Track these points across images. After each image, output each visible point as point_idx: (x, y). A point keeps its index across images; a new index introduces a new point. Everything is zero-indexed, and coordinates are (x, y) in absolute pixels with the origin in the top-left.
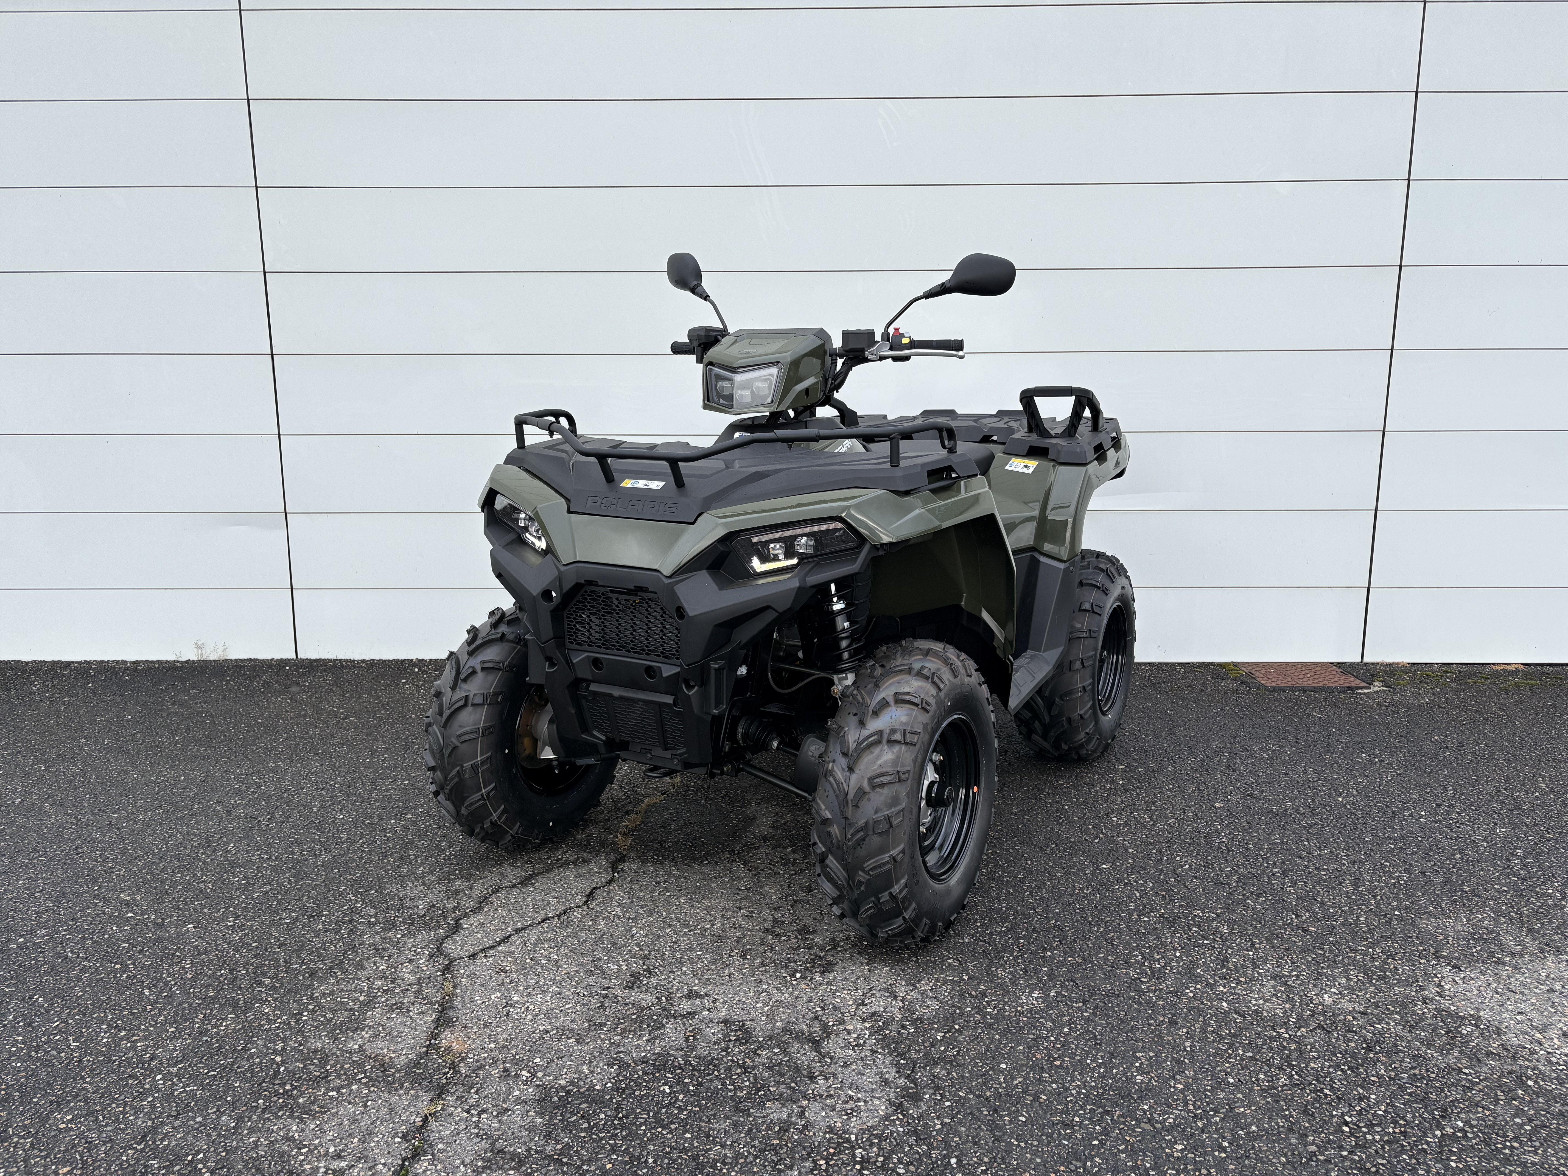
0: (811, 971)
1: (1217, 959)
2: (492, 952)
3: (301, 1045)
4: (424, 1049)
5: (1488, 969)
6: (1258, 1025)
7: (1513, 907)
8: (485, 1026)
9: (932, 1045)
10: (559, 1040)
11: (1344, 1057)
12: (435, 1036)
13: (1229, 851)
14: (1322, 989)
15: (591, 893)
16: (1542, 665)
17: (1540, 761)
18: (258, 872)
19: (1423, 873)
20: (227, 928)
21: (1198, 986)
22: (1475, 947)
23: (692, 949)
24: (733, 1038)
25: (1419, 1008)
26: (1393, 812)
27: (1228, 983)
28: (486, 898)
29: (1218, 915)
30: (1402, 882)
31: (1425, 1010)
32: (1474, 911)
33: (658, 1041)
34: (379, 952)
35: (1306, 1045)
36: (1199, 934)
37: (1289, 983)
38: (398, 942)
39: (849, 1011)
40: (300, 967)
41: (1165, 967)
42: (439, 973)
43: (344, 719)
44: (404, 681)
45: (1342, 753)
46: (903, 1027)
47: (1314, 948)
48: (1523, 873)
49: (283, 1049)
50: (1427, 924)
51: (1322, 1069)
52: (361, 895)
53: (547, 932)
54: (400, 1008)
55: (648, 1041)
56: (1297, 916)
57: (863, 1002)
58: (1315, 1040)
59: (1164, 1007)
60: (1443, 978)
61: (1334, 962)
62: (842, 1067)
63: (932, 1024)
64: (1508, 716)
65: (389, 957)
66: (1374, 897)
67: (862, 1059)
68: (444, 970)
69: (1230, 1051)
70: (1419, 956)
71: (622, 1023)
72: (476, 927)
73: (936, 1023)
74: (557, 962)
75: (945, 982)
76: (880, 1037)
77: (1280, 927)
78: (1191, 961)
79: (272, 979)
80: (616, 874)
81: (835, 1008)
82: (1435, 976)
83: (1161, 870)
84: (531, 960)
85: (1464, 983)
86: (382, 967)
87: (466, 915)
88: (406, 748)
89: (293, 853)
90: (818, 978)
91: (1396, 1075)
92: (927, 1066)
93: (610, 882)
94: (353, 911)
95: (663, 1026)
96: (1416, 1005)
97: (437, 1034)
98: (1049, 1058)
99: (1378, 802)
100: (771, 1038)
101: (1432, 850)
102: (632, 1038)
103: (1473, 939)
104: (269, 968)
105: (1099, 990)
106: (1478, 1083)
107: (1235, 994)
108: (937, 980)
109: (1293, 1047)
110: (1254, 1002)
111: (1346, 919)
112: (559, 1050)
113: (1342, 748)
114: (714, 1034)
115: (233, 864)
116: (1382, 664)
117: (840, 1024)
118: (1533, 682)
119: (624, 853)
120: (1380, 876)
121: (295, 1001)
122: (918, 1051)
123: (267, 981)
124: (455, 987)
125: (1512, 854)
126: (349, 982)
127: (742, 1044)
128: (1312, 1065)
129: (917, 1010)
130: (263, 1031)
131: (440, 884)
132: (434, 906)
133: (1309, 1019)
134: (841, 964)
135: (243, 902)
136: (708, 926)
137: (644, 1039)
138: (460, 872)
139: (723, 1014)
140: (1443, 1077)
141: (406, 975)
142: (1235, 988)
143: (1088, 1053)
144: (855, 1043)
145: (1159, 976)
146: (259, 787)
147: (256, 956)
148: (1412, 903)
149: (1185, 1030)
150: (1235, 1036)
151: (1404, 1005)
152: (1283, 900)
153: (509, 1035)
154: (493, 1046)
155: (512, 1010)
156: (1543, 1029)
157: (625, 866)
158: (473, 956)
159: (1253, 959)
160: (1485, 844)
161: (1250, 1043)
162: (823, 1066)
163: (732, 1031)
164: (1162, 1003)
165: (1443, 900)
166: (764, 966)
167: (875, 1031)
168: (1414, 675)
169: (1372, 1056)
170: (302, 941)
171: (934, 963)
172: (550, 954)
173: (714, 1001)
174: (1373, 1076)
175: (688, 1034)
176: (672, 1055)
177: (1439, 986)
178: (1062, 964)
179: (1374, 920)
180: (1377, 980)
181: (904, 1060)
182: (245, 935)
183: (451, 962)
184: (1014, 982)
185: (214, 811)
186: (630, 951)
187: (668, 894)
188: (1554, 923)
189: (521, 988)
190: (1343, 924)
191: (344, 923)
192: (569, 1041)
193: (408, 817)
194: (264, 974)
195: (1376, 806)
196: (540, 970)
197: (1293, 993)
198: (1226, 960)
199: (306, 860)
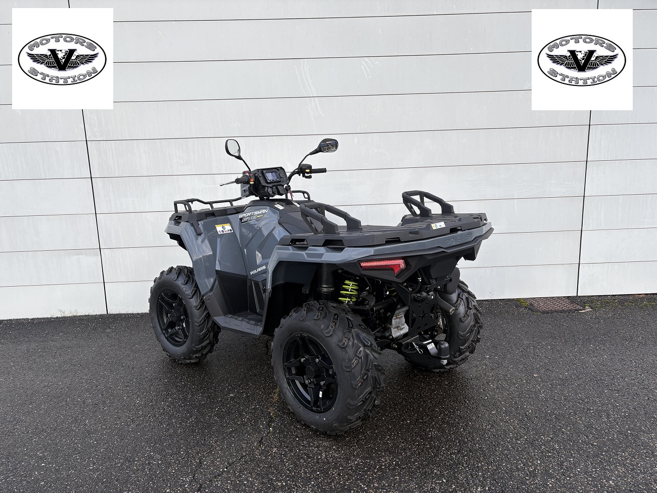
16: (653, 294)
45: (582, 344)
50: (644, 438)
56: (587, 436)
61: (610, 462)
66: (617, 423)
74: (251, 482)
77: (581, 444)
78: (546, 466)
83: (519, 413)
86: (168, 491)
94: (150, 457)
99: (605, 371)
116: (587, 297)
118: (652, 304)
168: (601, 302)
180: (631, 471)
184: (467, 482)
186: (285, 473)
191: (146, 465)
193: (169, 400)
197: (596, 481)
198: (562, 464)
199: (124, 428)
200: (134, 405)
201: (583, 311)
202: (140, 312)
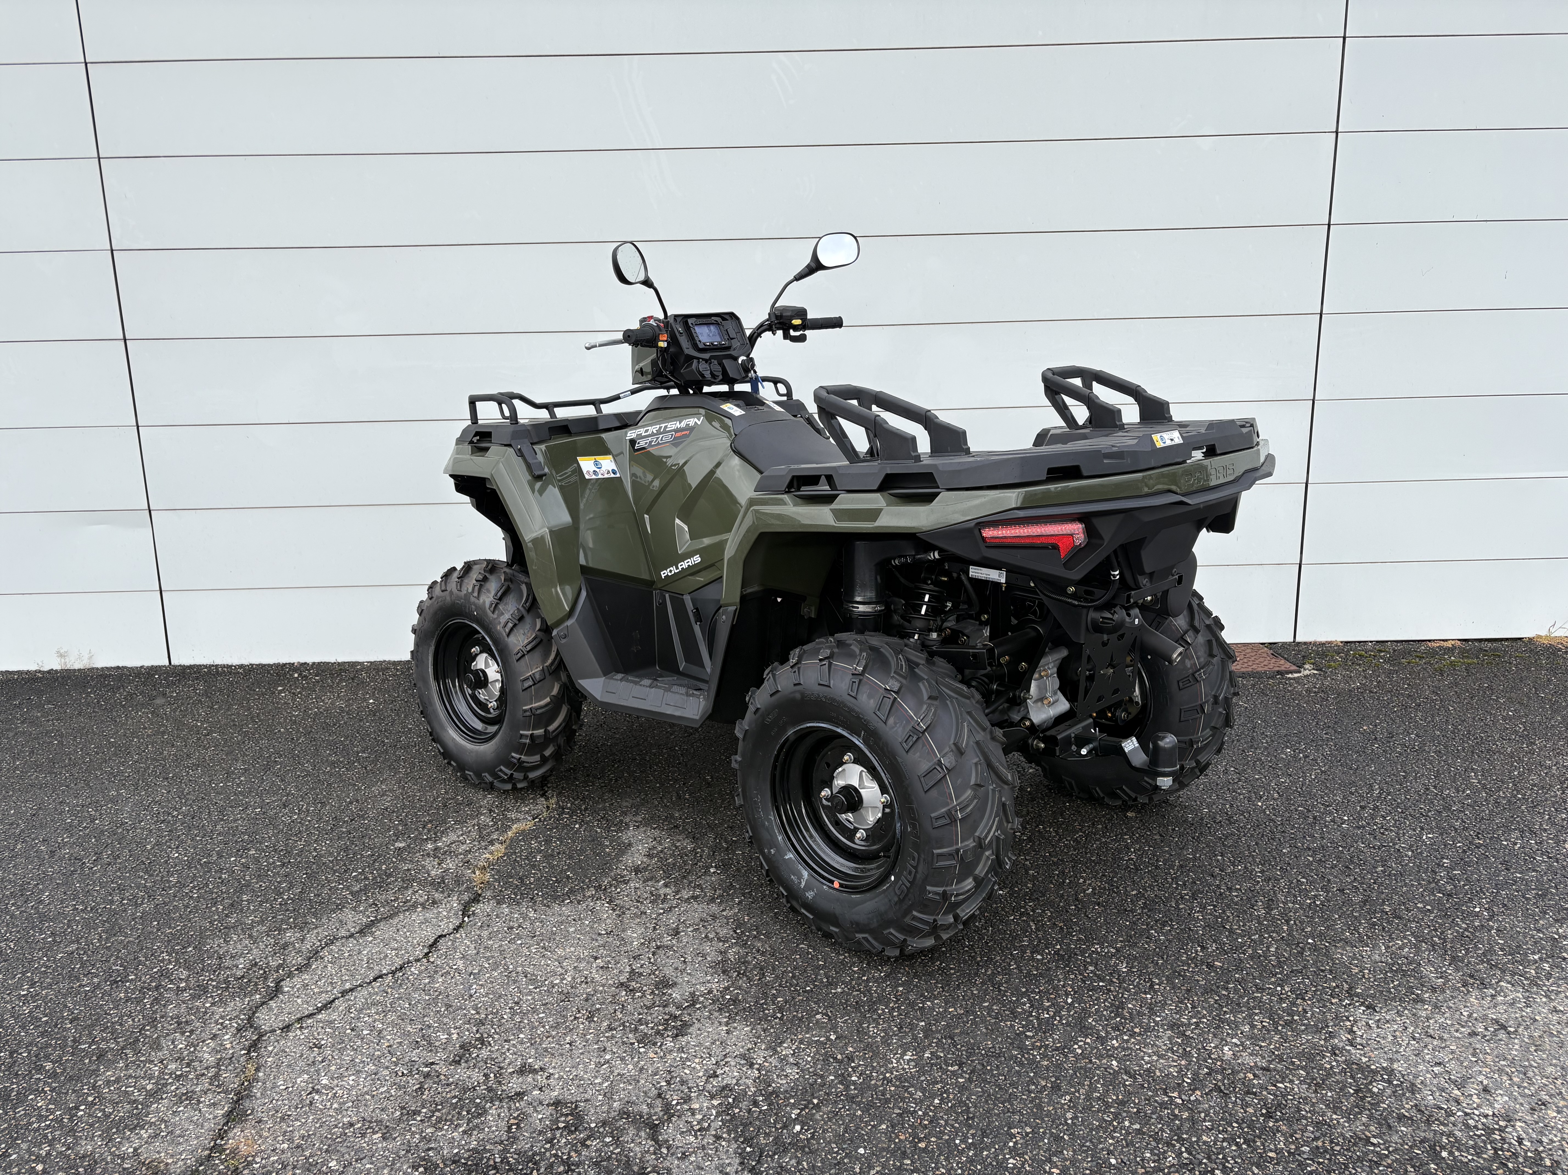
0: (662, 1035)
1: (1112, 1005)
2: (310, 1021)
3: (69, 1149)
4: (207, 1152)
5: (1405, 1008)
6: (1149, 1089)
7: (1436, 930)
8: (283, 1119)
9: (785, 1126)
10: (363, 1135)
11: (1240, 1127)
12: (221, 1134)
13: (1137, 870)
14: (1222, 1039)
15: (436, 942)
16: (1480, 640)
17: (1473, 752)
18: (68, 927)
19: (1342, 891)
20: (19, 999)
21: (1088, 1040)
22: (1393, 982)
23: (535, 1011)
24: (561, 1125)
25: (1327, 1061)
26: (1315, 818)
27: (1121, 1035)
28: (317, 952)
29: (1118, 950)
30: (1318, 903)
31: (1334, 1064)
32: (1393, 936)
33: (475, 1133)
34: (181, 1025)
35: (1200, 1112)
36: (1095, 974)
37: (1188, 1033)
38: (206, 1013)
39: (698, 1086)
40: (89, 1047)
41: (1054, 1017)
42: (243, 1052)
43: (206, 735)
44: (280, 688)
45: (1266, 748)
46: (755, 1103)
47: (1218, 987)
48: (1449, 888)
49: (48, 1154)
50: (1342, 955)
51: (1215, 1144)
52: (177, 953)
53: (377, 994)
54: (190, 1099)
55: (465, 1132)
56: (1203, 948)
57: (715, 1072)
58: (1210, 1106)
59: (1047, 1068)
60: (1355, 1021)
61: (1238, 1004)
62: (678, 1158)
63: (788, 1099)
64: (1441, 701)
65: (192, 1032)
66: (1287, 922)
67: (703, 1148)
68: (250, 1047)
69: (1115, 1123)
70: (1331, 995)
71: (439, 1110)
72: (298, 990)
73: (792, 1097)
74: (380, 1032)
75: (809, 1044)
76: (728, 1118)
77: (1184, 963)
78: (1083, 1009)
79: (53, 1062)
80: (466, 919)
81: (683, 1082)
82: (1348, 1019)
83: (1062, 895)
84: (352, 1030)
85: (1378, 1027)
86: (181, 1046)
87: (290, 975)
88: (267, 768)
89: (112, 902)
90: (670, 1044)
91: (1297, 1148)
92: (775, 1154)
93: (457, 929)
94: (165, 974)
95: (485, 1112)
96: (1324, 1057)
97: (225, 1131)
98: (914, 1139)
99: (1299, 806)
100: (604, 1123)
101: (1353, 863)
102: (447, 1130)
103: (1391, 971)
104: (55, 1049)
105: (979, 1048)
106: (1387, 1156)
107: (1128, 1048)
108: (801, 1042)
109: (1186, 1115)
110: (1146, 1058)
111: (1255, 950)
112: (361, 1149)
113: (1267, 742)
114: (540, 1120)
115: (43, 918)
116: (1315, 644)
117: (685, 1102)
118: (1470, 661)
119: (480, 892)
120: (1295, 896)
121: (74, 1091)
122: (767, 1135)
123: (49, 1066)
124: (257, 1070)
125: (1439, 865)
126: (139, 1066)
127: (571, 1132)
128: (1204, 1138)
129: (774, 1081)
130: (30, 1131)
131: (268, 935)
132: (256, 964)
133: (1205, 1079)
134: (697, 1025)
135: (44, 965)
136: (557, 981)
137: (461, 1130)
138: (295, 919)
139: (556, 1093)
140: (1348, 1150)
141: (206, 1056)
142: (1127, 1041)
143: (957, 1131)
144: (698, 1127)
145: (1045, 1028)
146: (93, 821)
147: (42, 1035)
148: (1328, 928)
149: (1068, 1098)
150: (1122, 1103)
151: (1311, 1057)
152: (1190, 929)
153: (307, 1131)
154: (286, 1146)
155: (317, 1097)
156: (1461, 1085)
157: (477, 908)
158: (287, 1028)
159: (1151, 1004)
160: (1410, 853)
161: (1138, 1112)
162: (657, 1159)
163: (562, 1115)
164: (1046, 1063)
165: (1361, 924)
166: (611, 1030)
167: (724, 1109)
168: (1346, 656)
169: (1271, 1124)
170: (98, 1013)
171: (800, 1019)
172: (374, 1022)
173: (548, 1078)
174: (1271, 1151)
175: (512, 1121)
176: (489, 1151)
177: (1351, 1031)
178: (942, 1016)
179: (1285, 950)
180: (1283, 1027)
181: (750, 1147)
182: (37, 1007)
183: (261, 1036)
184: (886, 1041)
185: (37, 852)
186: (465, 1015)
187: (519, 942)
188: (1480, 949)
189: (333, 1068)
190: (1251, 957)
191: (149, 990)
192: (375, 1137)
193: (251, 853)
194: (47, 1057)
195: (1296, 810)
196: (359, 1043)
197: (1191, 1046)
198: (1122, 1006)
199: (125, 911)
200: (166, 862)
201: (1296, 675)
202: (246, 662)
